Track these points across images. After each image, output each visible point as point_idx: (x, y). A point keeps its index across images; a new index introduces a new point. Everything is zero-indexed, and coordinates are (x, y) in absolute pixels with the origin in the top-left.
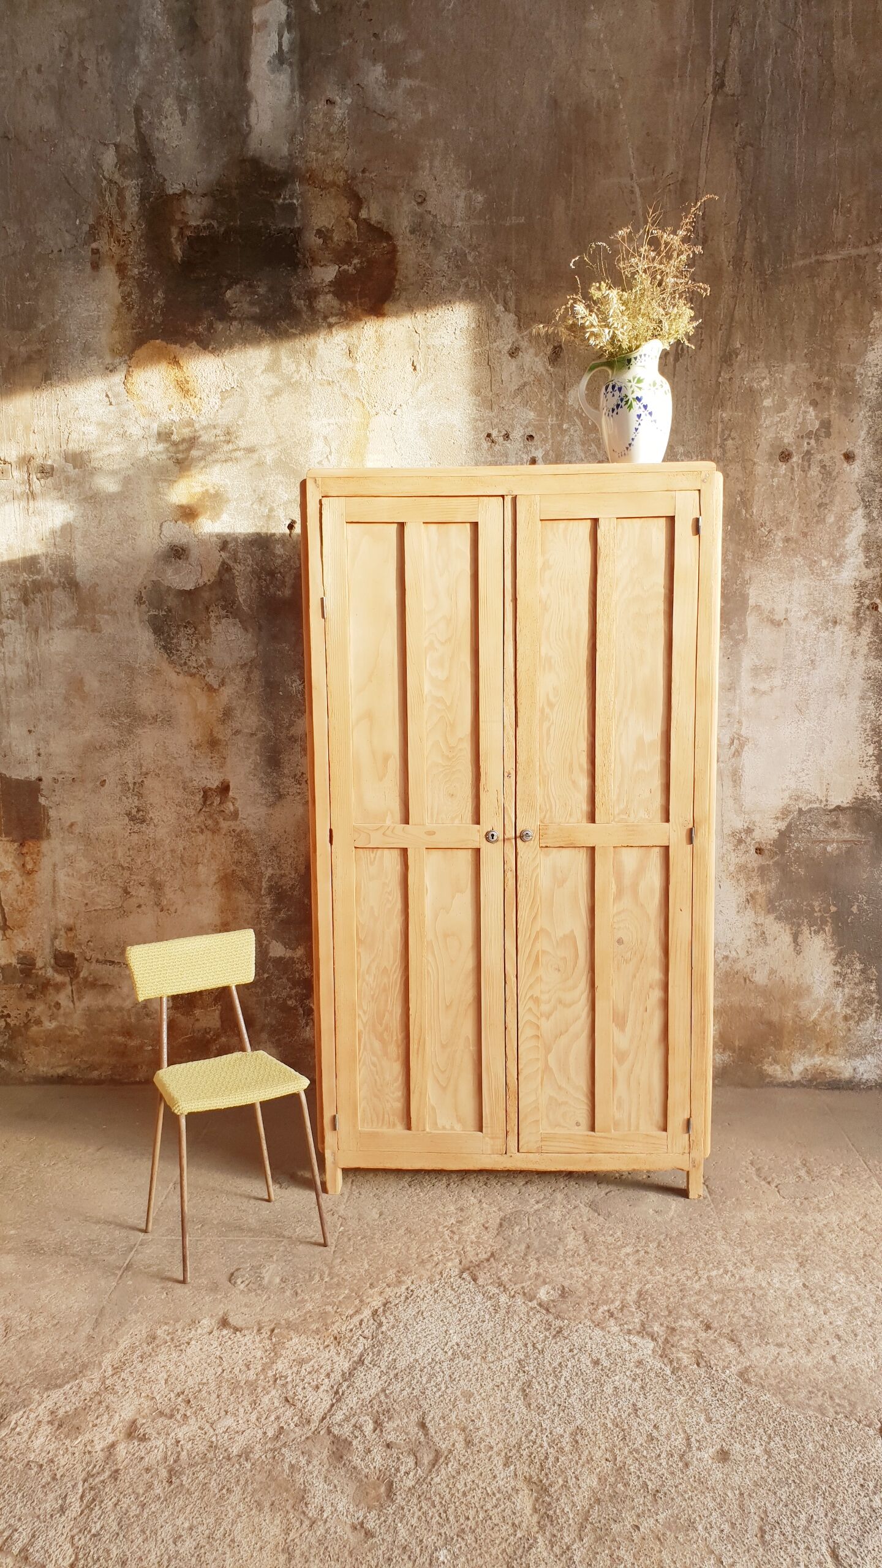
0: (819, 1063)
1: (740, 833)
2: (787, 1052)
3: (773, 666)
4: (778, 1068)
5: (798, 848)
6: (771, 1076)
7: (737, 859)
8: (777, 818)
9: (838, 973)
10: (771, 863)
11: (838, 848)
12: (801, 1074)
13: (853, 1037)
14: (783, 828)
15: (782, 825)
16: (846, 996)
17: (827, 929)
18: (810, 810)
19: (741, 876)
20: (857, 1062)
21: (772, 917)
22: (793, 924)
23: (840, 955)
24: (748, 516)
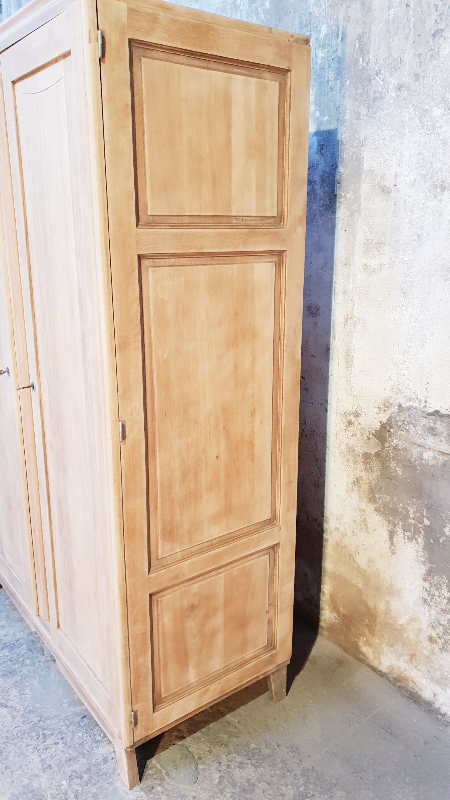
0: (403, 668)
1: (350, 415)
2: (378, 641)
3: (382, 240)
4: (370, 650)
5: (397, 445)
6: (364, 655)
7: (347, 440)
8: (380, 408)
9: (426, 590)
10: (373, 453)
11: (435, 458)
12: (388, 668)
13: (435, 661)
14: (385, 421)
15: (384, 418)
16: (433, 618)
17: (419, 540)
18: (409, 408)
19: (350, 458)
20: (438, 689)
21: (372, 507)
22: (389, 522)
23: (430, 573)
24: (365, 65)
